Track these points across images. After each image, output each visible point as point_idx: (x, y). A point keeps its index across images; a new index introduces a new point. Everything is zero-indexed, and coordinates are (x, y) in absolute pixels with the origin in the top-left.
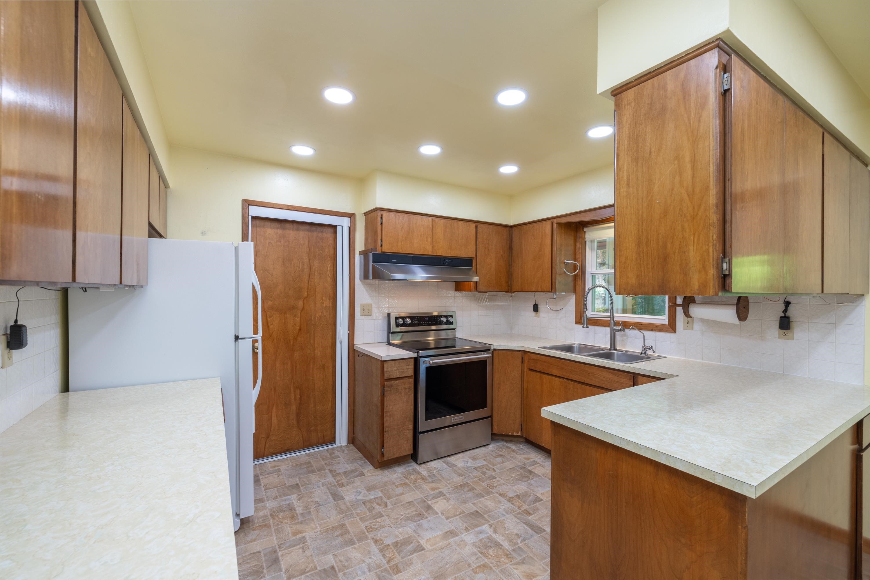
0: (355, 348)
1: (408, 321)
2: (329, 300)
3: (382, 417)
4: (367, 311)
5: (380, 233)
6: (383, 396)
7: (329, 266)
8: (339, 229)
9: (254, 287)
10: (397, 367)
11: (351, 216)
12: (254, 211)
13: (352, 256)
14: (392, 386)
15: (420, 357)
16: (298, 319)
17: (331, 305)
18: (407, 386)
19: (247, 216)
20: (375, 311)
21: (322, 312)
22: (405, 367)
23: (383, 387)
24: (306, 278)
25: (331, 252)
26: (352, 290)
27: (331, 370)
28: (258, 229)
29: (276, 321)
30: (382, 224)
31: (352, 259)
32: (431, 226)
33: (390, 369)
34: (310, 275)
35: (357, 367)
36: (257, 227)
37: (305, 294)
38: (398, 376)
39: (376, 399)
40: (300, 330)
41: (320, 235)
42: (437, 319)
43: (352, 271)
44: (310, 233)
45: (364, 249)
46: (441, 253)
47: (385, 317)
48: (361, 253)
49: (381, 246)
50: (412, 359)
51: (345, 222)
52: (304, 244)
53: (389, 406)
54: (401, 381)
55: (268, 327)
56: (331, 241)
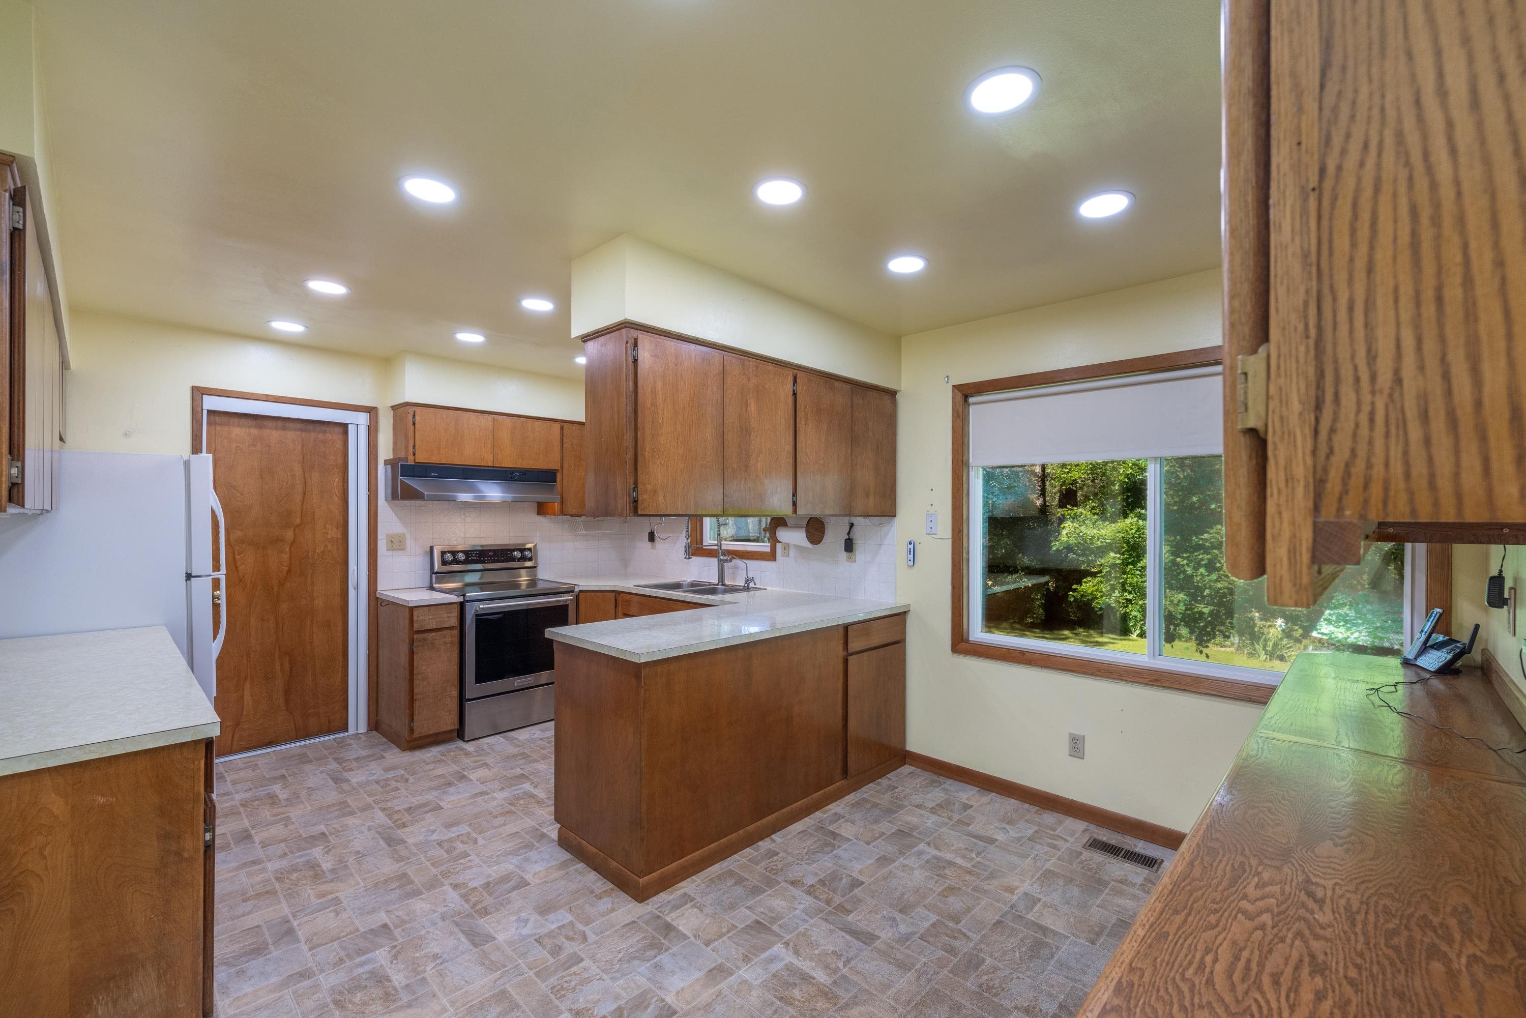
0: (378, 596)
1: (461, 556)
2: (337, 528)
3: (411, 681)
4: (397, 544)
5: (412, 436)
6: (412, 653)
7: (337, 480)
8: (351, 429)
9: (213, 512)
10: (432, 615)
11: (372, 411)
12: (210, 403)
13: (372, 466)
14: (425, 640)
15: (467, 601)
16: (286, 557)
17: (339, 536)
18: (448, 640)
19: (200, 409)
20: (409, 543)
21: (326, 546)
22: (446, 615)
23: (412, 642)
24: (298, 498)
25: (340, 460)
26: (372, 513)
27: (340, 628)
28: (218, 428)
29: (249, 561)
30: (414, 424)
31: (373, 471)
32: (491, 427)
33: (421, 618)
34: (305, 493)
35: (381, 621)
36: (216, 424)
37: (298, 521)
38: (435, 627)
39: (404, 659)
40: (289, 571)
41: (321, 436)
42: (507, 554)
43: (373, 488)
44: (304, 434)
45: (391, 457)
46: (507, 463)
47: (426, 552)
48: (387, 462)
49: (414, 454)
50: (456, 605)
51: (362, 419)
52: (294, 450)
53: (421, 665)
54: (440, 633)
55: (236, 567)
56: (339, 445)
